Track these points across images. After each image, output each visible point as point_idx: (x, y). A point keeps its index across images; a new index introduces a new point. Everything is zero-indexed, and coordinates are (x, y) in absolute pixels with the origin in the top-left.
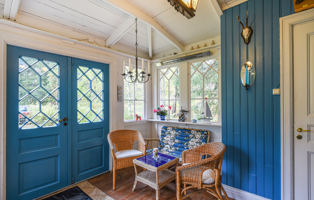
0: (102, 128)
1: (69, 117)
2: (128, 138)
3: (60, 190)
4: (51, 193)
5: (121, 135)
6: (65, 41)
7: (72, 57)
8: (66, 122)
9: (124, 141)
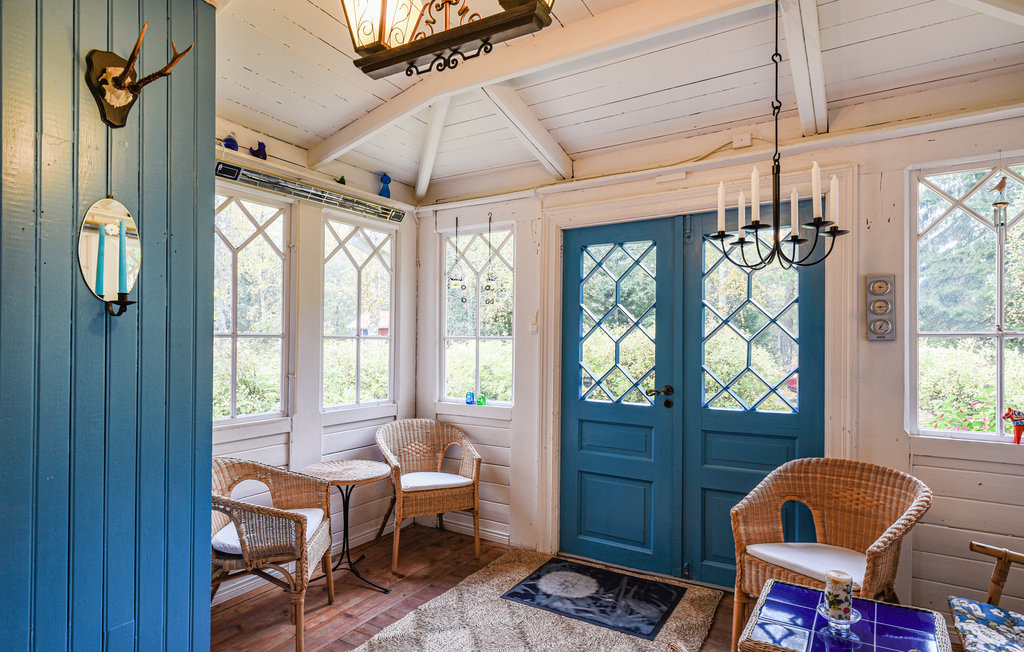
0: (794, 438)
1: (677, 386)
2: (877, 506)
3: (650, 573)
4: (632, 569)
5: (845, 483)
6: (663, 179)
7: (684, 216)
8: (670, 398)
9: (856, 513)
